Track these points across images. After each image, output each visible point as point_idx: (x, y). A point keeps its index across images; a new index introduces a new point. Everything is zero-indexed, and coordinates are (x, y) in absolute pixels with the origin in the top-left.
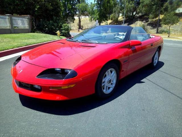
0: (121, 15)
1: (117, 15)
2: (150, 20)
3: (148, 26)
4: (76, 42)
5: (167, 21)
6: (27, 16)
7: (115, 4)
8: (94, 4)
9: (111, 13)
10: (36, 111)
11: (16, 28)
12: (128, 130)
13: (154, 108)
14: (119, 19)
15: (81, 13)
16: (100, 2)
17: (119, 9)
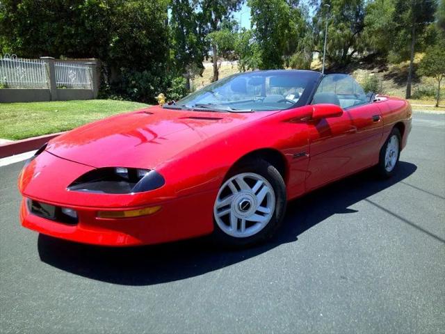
0: (316, 55)
1: (307, 56)
2: (390, 67)
3: (385, 82)
4: (180, 109)
5: (434, 67)
6: (89, 61)
7: (303, 31)
8: (250, 33)
9: (292, 50)
10: (70, 275)
11: (64, 88)
12: (294, 325)
13: (372, 275)
14: (313, 64)
15: (220, 53)
16: (264, 27)
17: (310, 42)
